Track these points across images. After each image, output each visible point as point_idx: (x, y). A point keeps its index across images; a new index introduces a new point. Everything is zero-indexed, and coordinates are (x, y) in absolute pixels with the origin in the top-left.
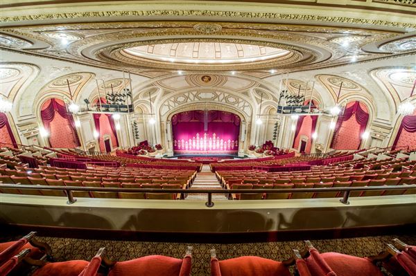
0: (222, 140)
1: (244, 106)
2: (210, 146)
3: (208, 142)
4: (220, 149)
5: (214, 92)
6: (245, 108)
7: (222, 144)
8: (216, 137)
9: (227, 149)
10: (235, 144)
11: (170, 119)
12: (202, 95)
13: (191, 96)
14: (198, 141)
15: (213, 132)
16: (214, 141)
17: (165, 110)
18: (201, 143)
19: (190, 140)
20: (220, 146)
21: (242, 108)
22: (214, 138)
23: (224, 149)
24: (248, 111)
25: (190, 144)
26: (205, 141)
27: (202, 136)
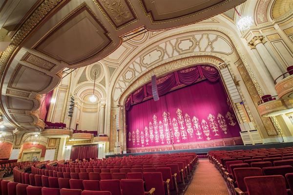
0: (195, 118)
1: (210, 44)
2: (177, 134)
3: (170, 127)
4: (196, 136)
5: (159, 49)
6: (214, 45)
7: (197, 126)
8: (183, 115)
9: (212, 136)
10: (228, 122)
11: (122, 103)
12: (148, 60)
13: (137, 67)
14: (156, 128)
15: (176, 106)
16: (181, 123)
17: (118, 94)
18: (161, 131)
19: (146, 128)
20: (195, 132)
21: (209, 49)
22: (180, 117)
23: (204, 138)
24: (221, 47)
25: (146, 134)
26: (166, 125)
27: (160, 118)
